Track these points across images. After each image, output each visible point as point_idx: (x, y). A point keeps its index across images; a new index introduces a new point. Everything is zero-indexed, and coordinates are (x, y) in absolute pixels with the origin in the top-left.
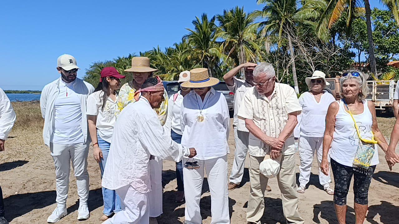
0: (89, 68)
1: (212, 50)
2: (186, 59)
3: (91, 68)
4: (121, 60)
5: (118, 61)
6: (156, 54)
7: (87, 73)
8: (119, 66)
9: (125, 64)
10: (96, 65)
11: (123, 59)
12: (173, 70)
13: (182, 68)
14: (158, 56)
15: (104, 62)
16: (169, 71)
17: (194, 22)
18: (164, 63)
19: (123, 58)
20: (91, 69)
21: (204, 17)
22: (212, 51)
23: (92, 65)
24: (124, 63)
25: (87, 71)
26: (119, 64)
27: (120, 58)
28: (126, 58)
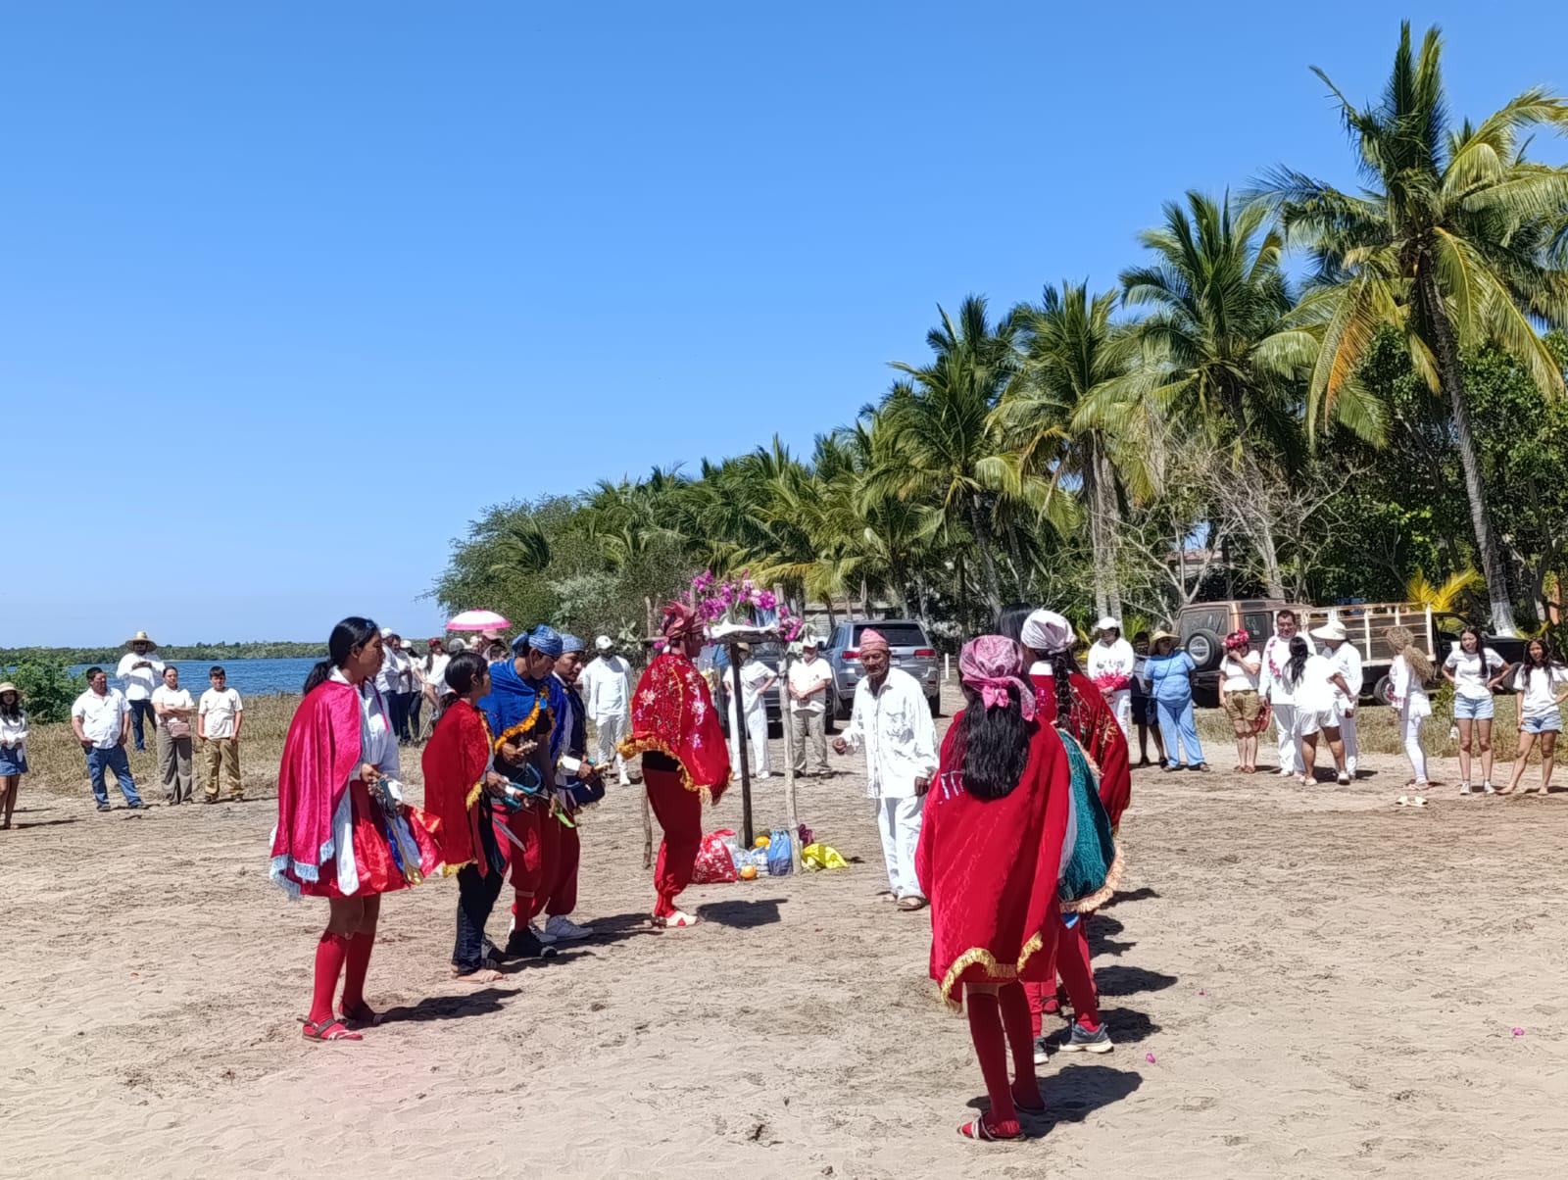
0: (465, 536)
1: (991, 466)
2: (890, 501)
3: (478, 533)
4: (616, 499)
5: (600, 504)
6: (771, 475)
7: (460, 560)
8: (605, 527)
9: (635, 515)
10: (497, 519)
11: (626, 493)
12: (842, 546)
13: (876, 537)
14: (780, 483)
15: (536, 503)
16: (823, 548)
17: (935, 338)
18: (803, 517)
19: (627, 485)
20: (479, 538)
21: (973, 315)
22: (988, 466)
23: (482, 520)
24: (631, 514)
25: (457, 551)
26: (607, 513)
27: (607, 489)
28: (641, 488)
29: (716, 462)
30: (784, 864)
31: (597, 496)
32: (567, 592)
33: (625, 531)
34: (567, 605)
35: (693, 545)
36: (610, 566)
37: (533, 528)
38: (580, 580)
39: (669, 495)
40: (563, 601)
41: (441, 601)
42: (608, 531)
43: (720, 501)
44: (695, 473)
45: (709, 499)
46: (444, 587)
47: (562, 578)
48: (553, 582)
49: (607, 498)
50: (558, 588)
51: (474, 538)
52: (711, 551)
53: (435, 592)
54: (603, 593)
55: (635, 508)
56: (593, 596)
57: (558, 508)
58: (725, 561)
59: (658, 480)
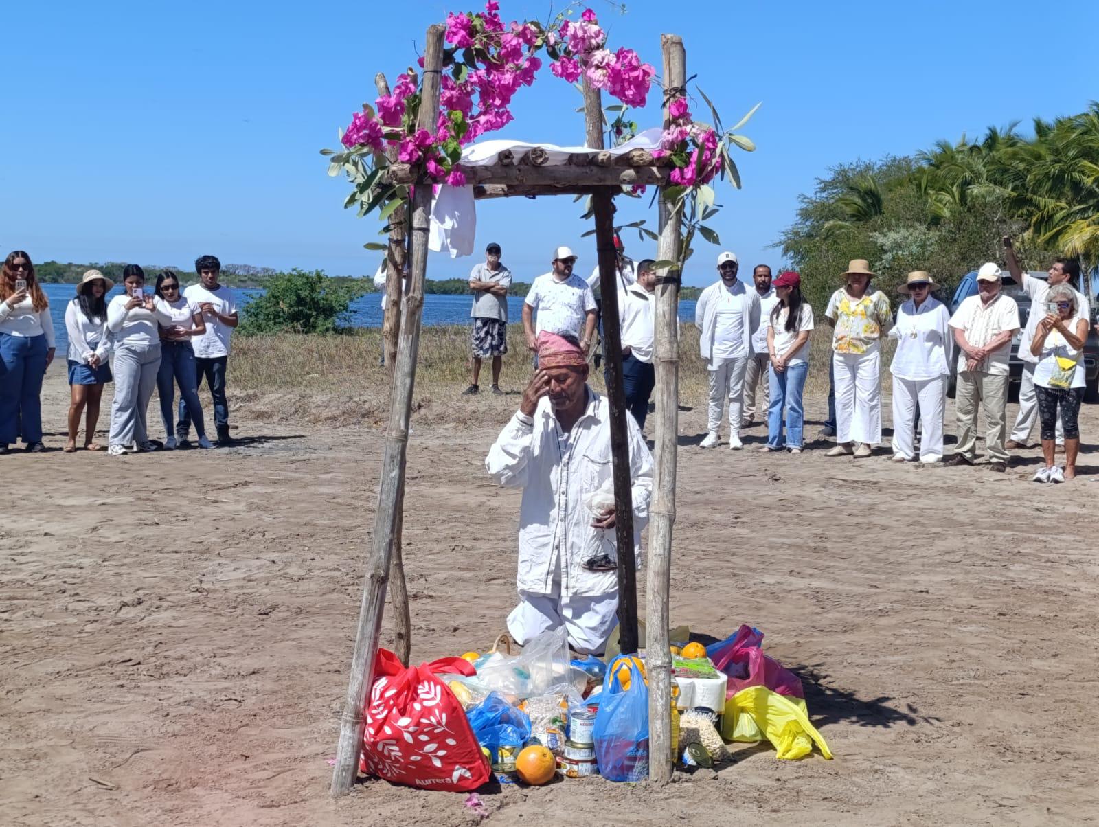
0: (812, 193)
3: (823, 190)
5: (936, 163)
7: (805, 214)
10: (842, 177)
11: (962, 153)
15: (879, 164)
19: (964, 145)
20: (824, 195)
23: (828, 178)
25: (803, 206)
26: (941, 173)
27: (945, 148)
28: (974, 148)
29: (1049, 119)
30: (629, 751)
31: (936, 156)
32: (888, 243)
33: (954, 189)
34: (888, 256)
35: (1019, 202)
36: (935, 221)
37: (870, 184)
38: (903, 232)
39: (1002, 152)
40: (886, 252)
41: (786, 251)
42: (942, 189)
43: (1049, 158)
44: (1027, 132)
45: (1038, 157)
46: (788, 239)
47: (885, 230)
48: (877, 234)
49: (944, 158)
50: (881, 240)
51: (819, 194)
52: (1038, 207)
53: (780, 243)
54: (923, 246)
55: (969, 167)
56: (914, 248)
57: (900, 168)
58: (1051, 217)
59: (992, 140)
